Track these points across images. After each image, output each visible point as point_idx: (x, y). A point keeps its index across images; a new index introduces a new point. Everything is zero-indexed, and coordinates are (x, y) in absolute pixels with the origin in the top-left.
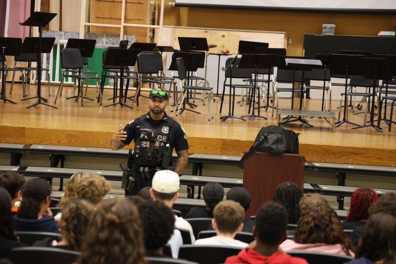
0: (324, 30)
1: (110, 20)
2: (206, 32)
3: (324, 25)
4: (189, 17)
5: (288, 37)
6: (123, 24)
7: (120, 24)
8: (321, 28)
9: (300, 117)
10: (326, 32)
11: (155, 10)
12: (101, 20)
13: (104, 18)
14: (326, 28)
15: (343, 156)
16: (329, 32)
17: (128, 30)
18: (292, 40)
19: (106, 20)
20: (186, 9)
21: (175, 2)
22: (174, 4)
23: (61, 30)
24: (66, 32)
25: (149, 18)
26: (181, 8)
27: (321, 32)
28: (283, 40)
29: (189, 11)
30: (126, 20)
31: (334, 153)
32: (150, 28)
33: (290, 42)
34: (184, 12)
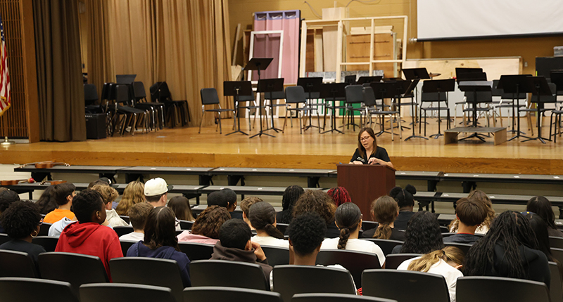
0: (555, 53)
1: (362, 59)
2: (447, 62)
3: (555, 48)
4: (432, 50)
5: (523, 61)
6: (372, 61)
7: (369, 61)
8: (553, 51)
9: (476, 133)
10: (557, 54)
11: (402, 46)
12: (354, 59)
13: (357, 58)
14: (557, 50)
15: (475, 166)
16: (561, 54)
17: (378, 66)
18: (528, 64)
19: (359, 59)
20: (429, 43)
21: (416, 37)
22: (416, 39)
23: (324, 71)
24: (327, 72)
25: (395, 53)
26: (425, 43)
27: (553, 54)
28: (518, 64)
29: (432, 45)
30: (375, 57)
31: (466, 164)
32: (398, 63)
33: (526, 65)
34: (428, 46)
